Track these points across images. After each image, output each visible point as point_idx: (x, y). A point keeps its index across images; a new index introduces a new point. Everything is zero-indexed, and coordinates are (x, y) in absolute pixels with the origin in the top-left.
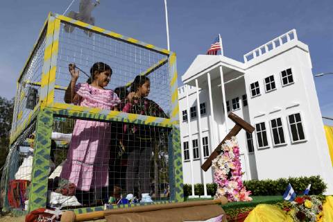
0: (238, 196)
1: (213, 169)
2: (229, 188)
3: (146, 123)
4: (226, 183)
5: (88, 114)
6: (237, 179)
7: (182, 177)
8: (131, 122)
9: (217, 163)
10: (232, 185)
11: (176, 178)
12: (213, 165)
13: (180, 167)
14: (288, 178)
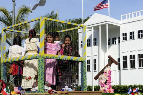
0: (109, 91)
1: (99, 79)
2: (105, 88)
3: (74, 60)
4: (104, 86)
5: (54, 57)
6: (109, 84)
7: (86, 82)
8: (68, 60)
9: (101, 77)
10: (107, 86)
11: (84, 82)
12: (99, 78)
13: (85, 78)
14: (134, 85)
